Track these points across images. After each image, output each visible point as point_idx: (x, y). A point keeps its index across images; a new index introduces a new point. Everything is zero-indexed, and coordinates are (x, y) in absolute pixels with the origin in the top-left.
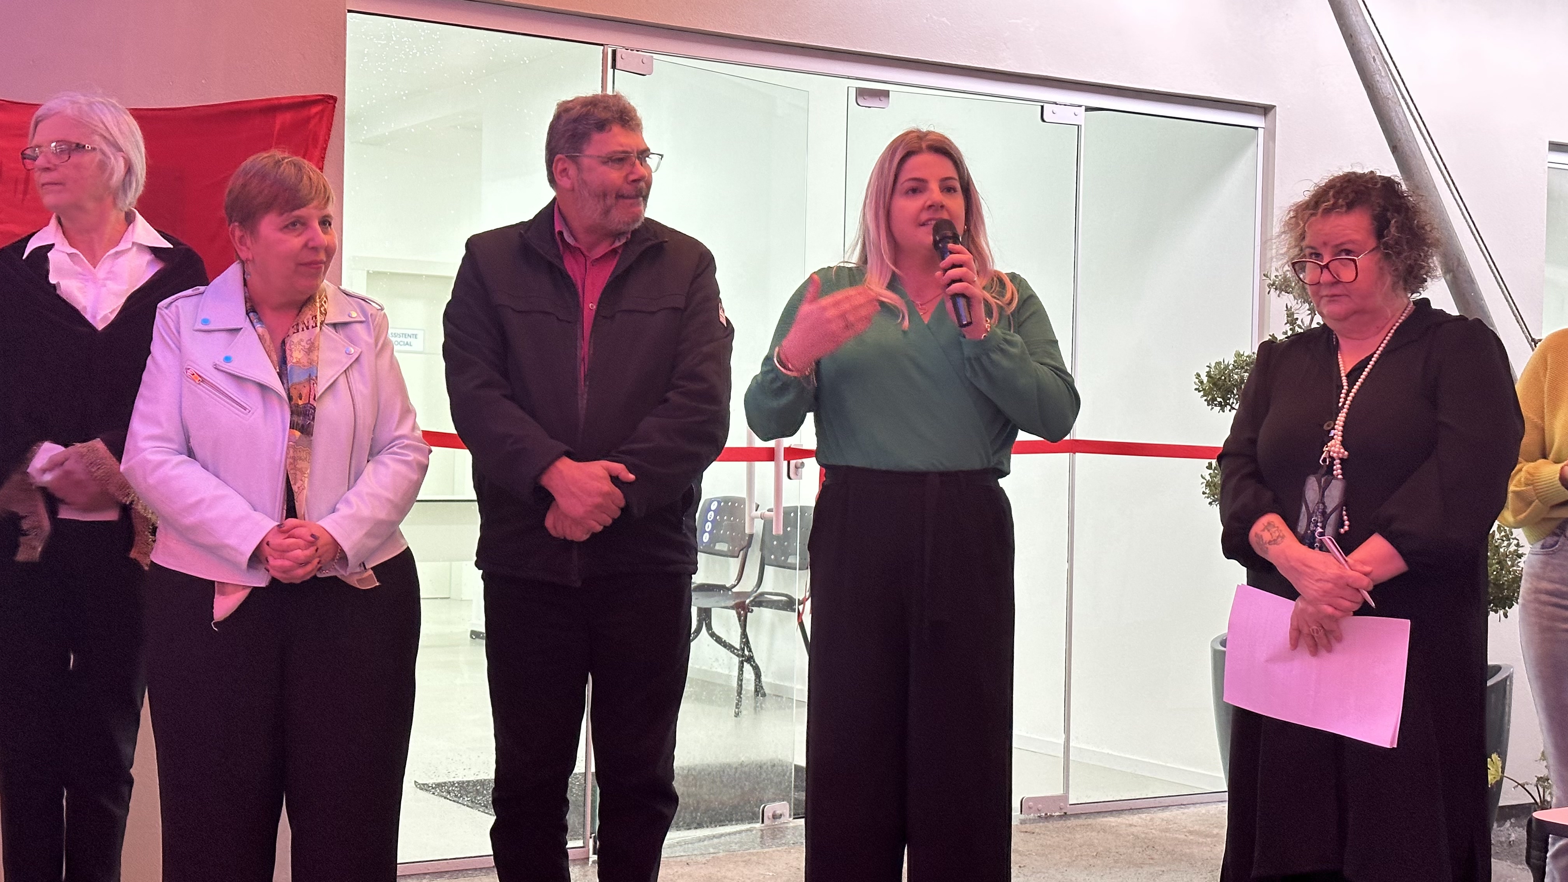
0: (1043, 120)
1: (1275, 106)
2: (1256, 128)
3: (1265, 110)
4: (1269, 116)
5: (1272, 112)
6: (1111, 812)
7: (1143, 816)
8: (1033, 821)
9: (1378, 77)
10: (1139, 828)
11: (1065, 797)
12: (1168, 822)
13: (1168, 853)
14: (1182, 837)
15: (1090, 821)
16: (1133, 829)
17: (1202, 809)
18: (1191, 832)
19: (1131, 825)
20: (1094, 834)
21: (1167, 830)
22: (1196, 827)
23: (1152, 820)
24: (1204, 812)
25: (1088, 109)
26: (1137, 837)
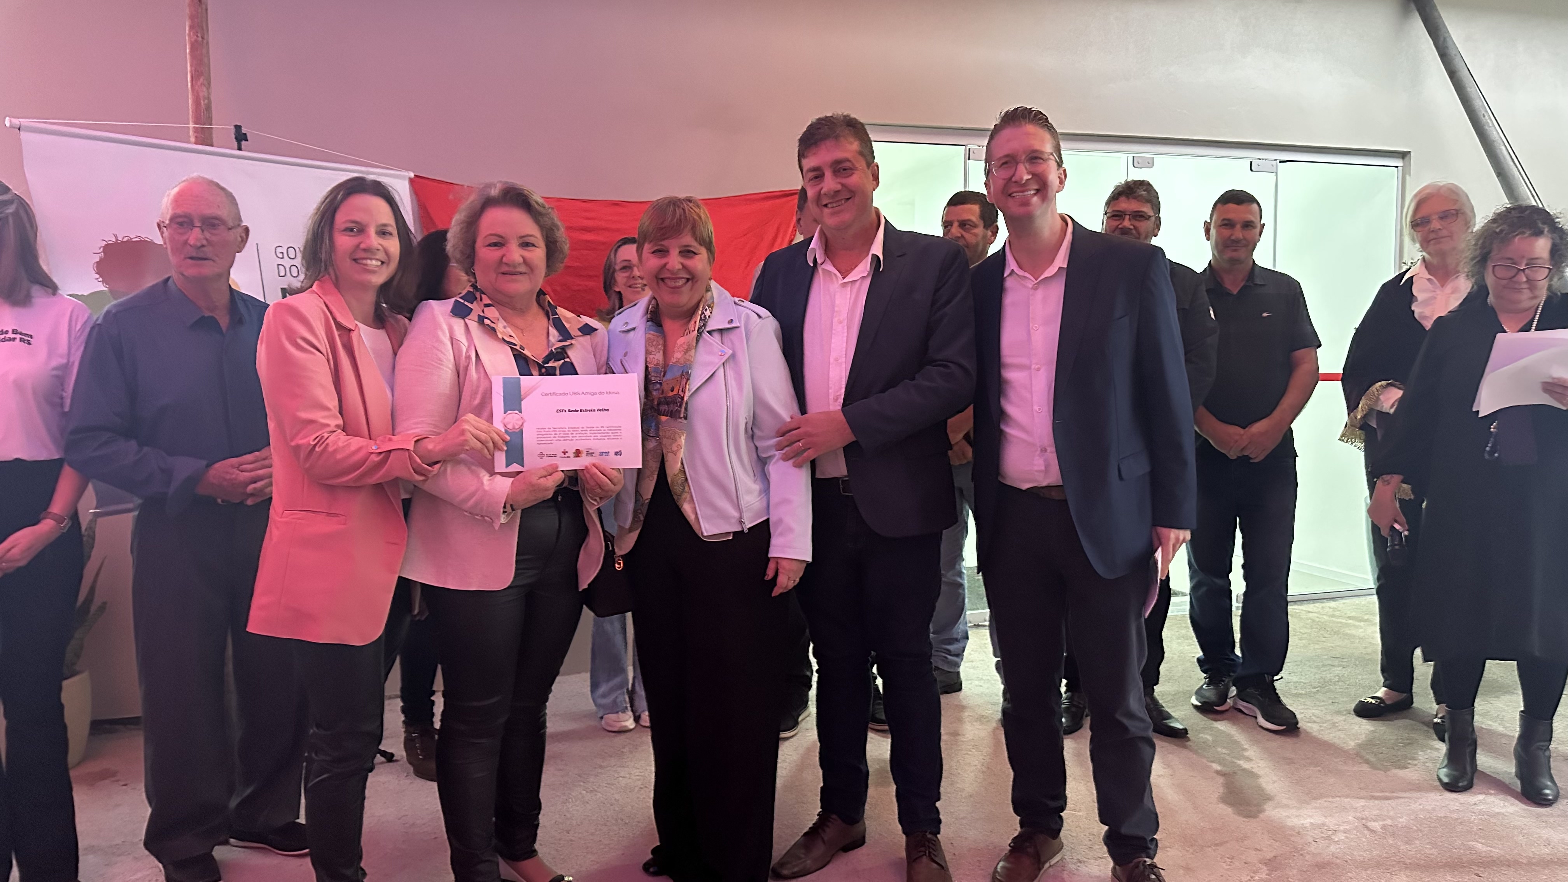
0: (1252, 170)
1: (1409, 152)
2: (1397, 167)
3: (1404, 155)
4: (1407, 159)
5: (1408, 156)
7: (1317, 605)
9: (1486, 127)
10: (1316, 615)
12: (1334, 609)
13: (1335, 633)
14: (1344, 621)
16: (1311, 615)
17: (1356, 600)
18: (1350, 618)
19: (1309, 612)
21: (1333, 616)
22: (1353, 614)
23: (1323, 608)
24: (1357, 602)
25: (1281, 162)
26: (1314, 621)
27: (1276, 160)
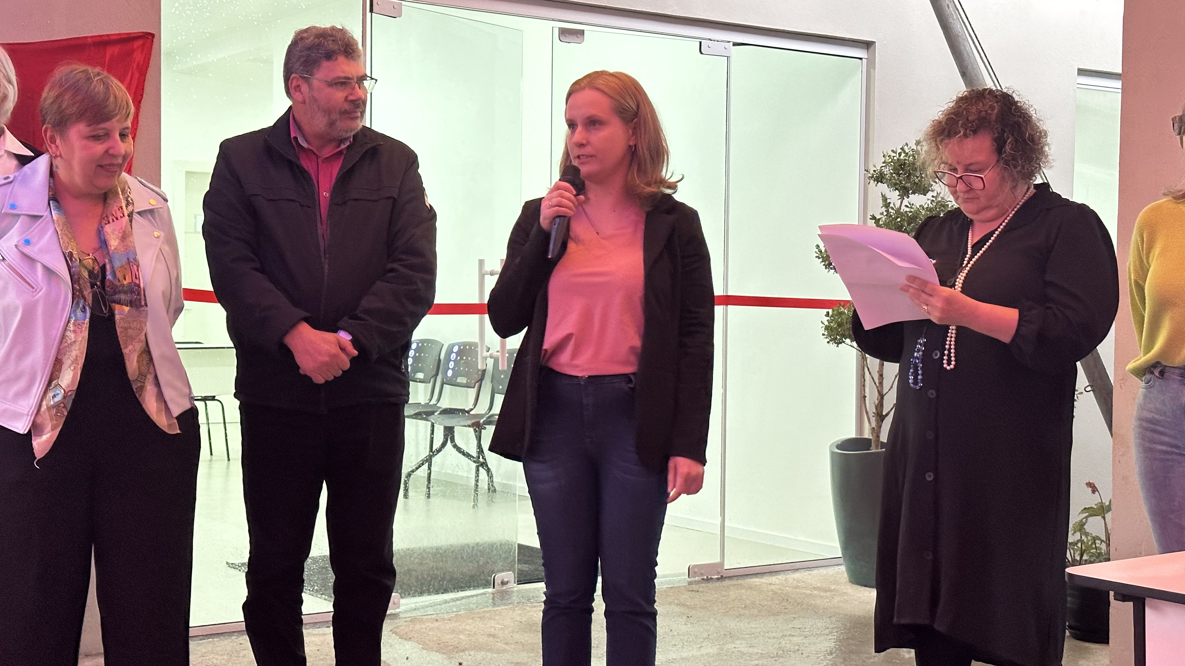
0: (701, 53)
1: (875, 42)
2: (861, 59)
3: (868, 45)
4: (871, 49)
5: (873, 47)
6: (756, 575)
7: (780, 577)
8: (697, 582)
9: (951, 20)
10: (776, 586)
11: (722, 564)
12: (798, 580)
13: (798, 604)
14: (809, 592)
15: (740, 582)
16: (773, 587)
17: (823, 571)
18: (814, 588)
19: (770, 584)
20: (743, 591)
21: (797, 587)
22: (819, 585)
23: (786, 579)
25: (735, 44)
26: (775, 593)
27: (729, 42)
